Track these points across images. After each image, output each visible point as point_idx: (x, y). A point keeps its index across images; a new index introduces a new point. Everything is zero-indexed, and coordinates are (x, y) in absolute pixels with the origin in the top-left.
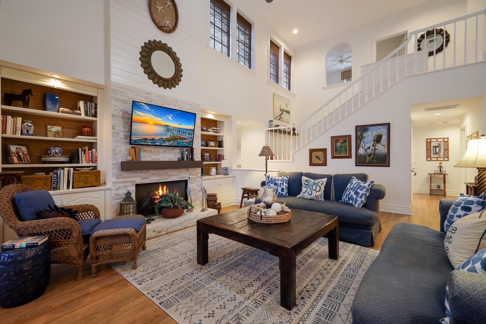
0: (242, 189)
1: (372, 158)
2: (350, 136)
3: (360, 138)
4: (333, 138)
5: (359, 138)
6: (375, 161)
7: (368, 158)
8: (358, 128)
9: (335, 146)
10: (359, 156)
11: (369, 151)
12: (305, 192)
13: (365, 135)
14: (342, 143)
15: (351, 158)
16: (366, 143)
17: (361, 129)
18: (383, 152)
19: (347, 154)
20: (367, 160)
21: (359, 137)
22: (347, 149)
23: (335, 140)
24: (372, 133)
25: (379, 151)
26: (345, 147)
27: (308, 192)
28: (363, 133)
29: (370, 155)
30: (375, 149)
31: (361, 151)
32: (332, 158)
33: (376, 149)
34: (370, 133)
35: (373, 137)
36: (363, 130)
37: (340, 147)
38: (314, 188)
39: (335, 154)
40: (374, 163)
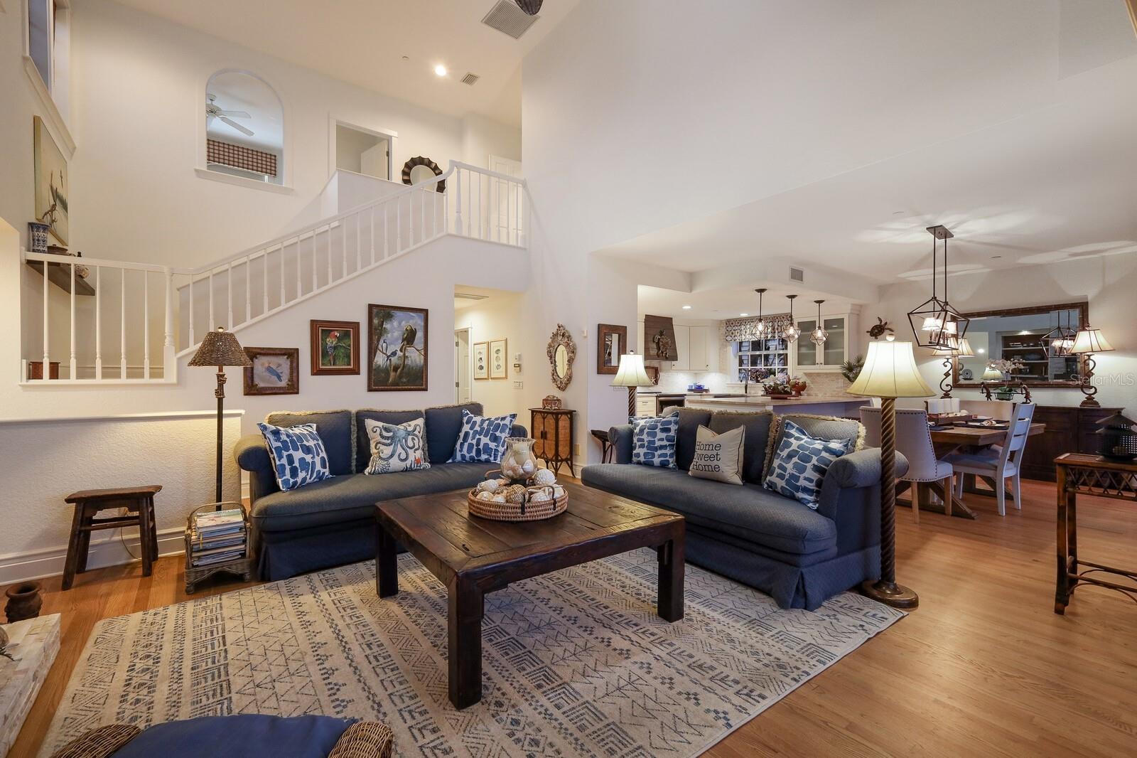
0: (69, 501)
1: (400, 373)
2: (358, 324)
3: (378, 331)
4: (315, 324)
5: (376, 333)
6: (404, 380)
7: (392, 374)
8: (375, 310)
9: (322, 344)
10: (375, 369)
11: (394, 360)
12: (392, 456)
13: (387, 326)
14: (339, 339)
15: (359, 374)
16: (391, 344)
17: (380, 314)
18: (418, 363)
19: (349, 364)
20: (391, 380)
21: (376, 329)
22: (350, 353)
23: (322, 330)
24: (400, 323)
25: (412, 361)
26: (347, 349)
27: (399, 455)
28: (383, 322)
29: (396, 369)
30: (405, 357)
31: (380, 360)
32: (313, 374)
33: (407, 357)
34: (395, 324)
35: (400, 332)
36: (384, 316)
37: (334, 349)
38: (410, 444)
39: (323, 364)
40: (404, 384)
